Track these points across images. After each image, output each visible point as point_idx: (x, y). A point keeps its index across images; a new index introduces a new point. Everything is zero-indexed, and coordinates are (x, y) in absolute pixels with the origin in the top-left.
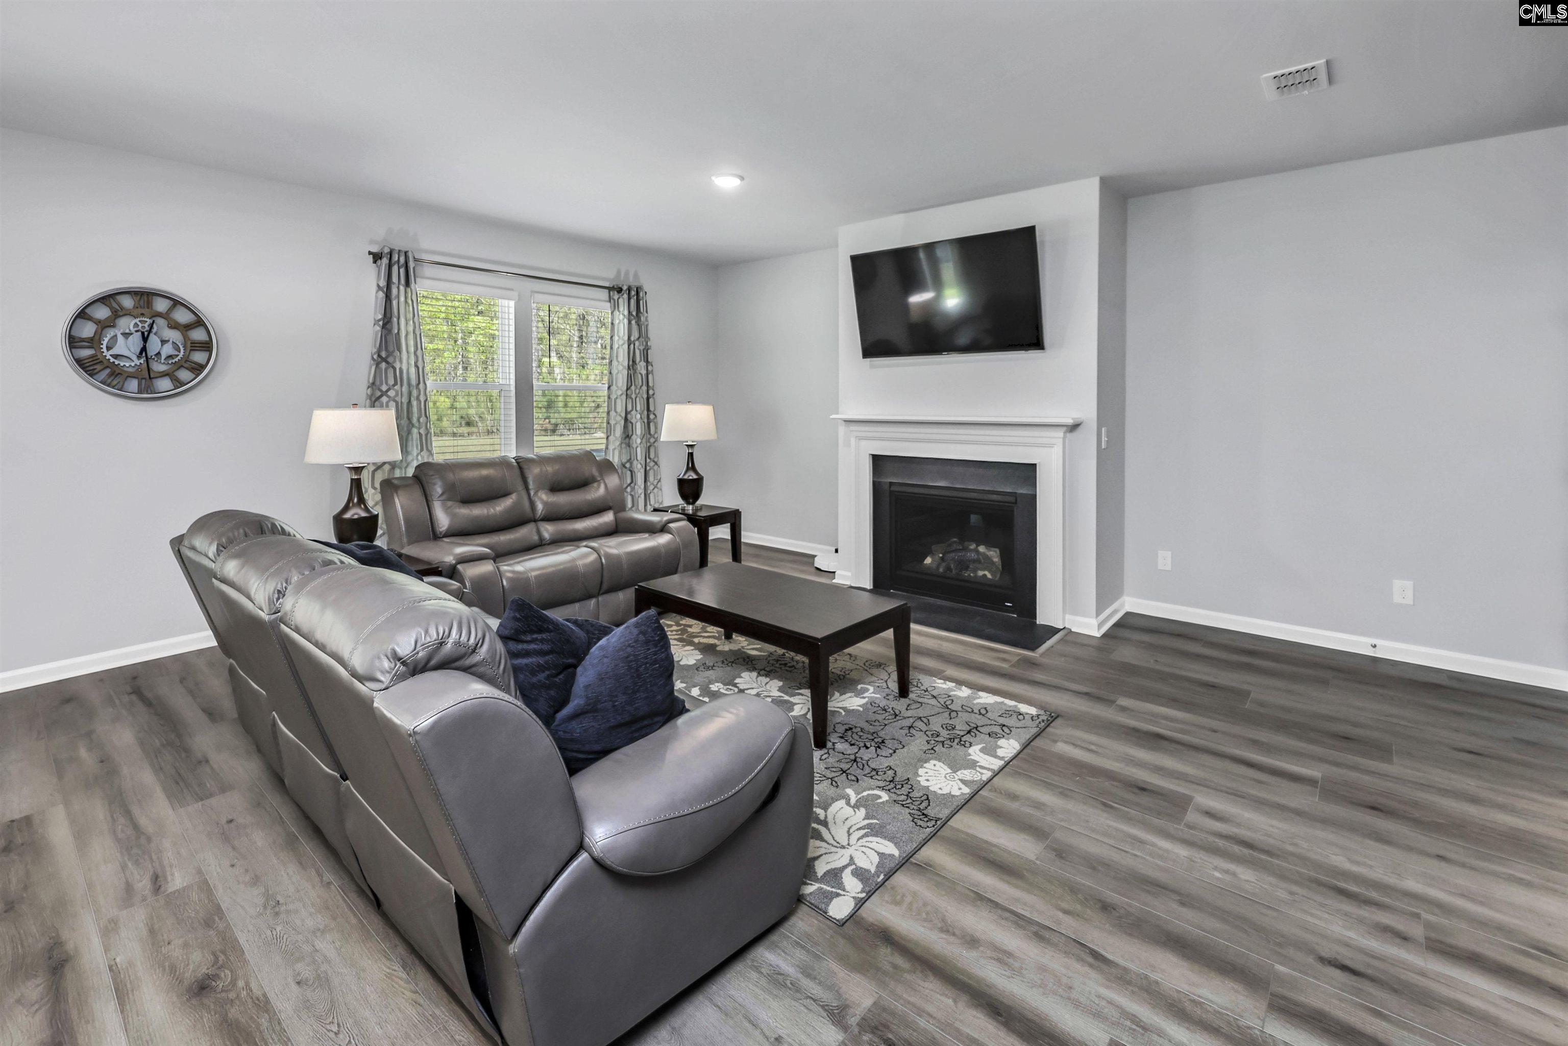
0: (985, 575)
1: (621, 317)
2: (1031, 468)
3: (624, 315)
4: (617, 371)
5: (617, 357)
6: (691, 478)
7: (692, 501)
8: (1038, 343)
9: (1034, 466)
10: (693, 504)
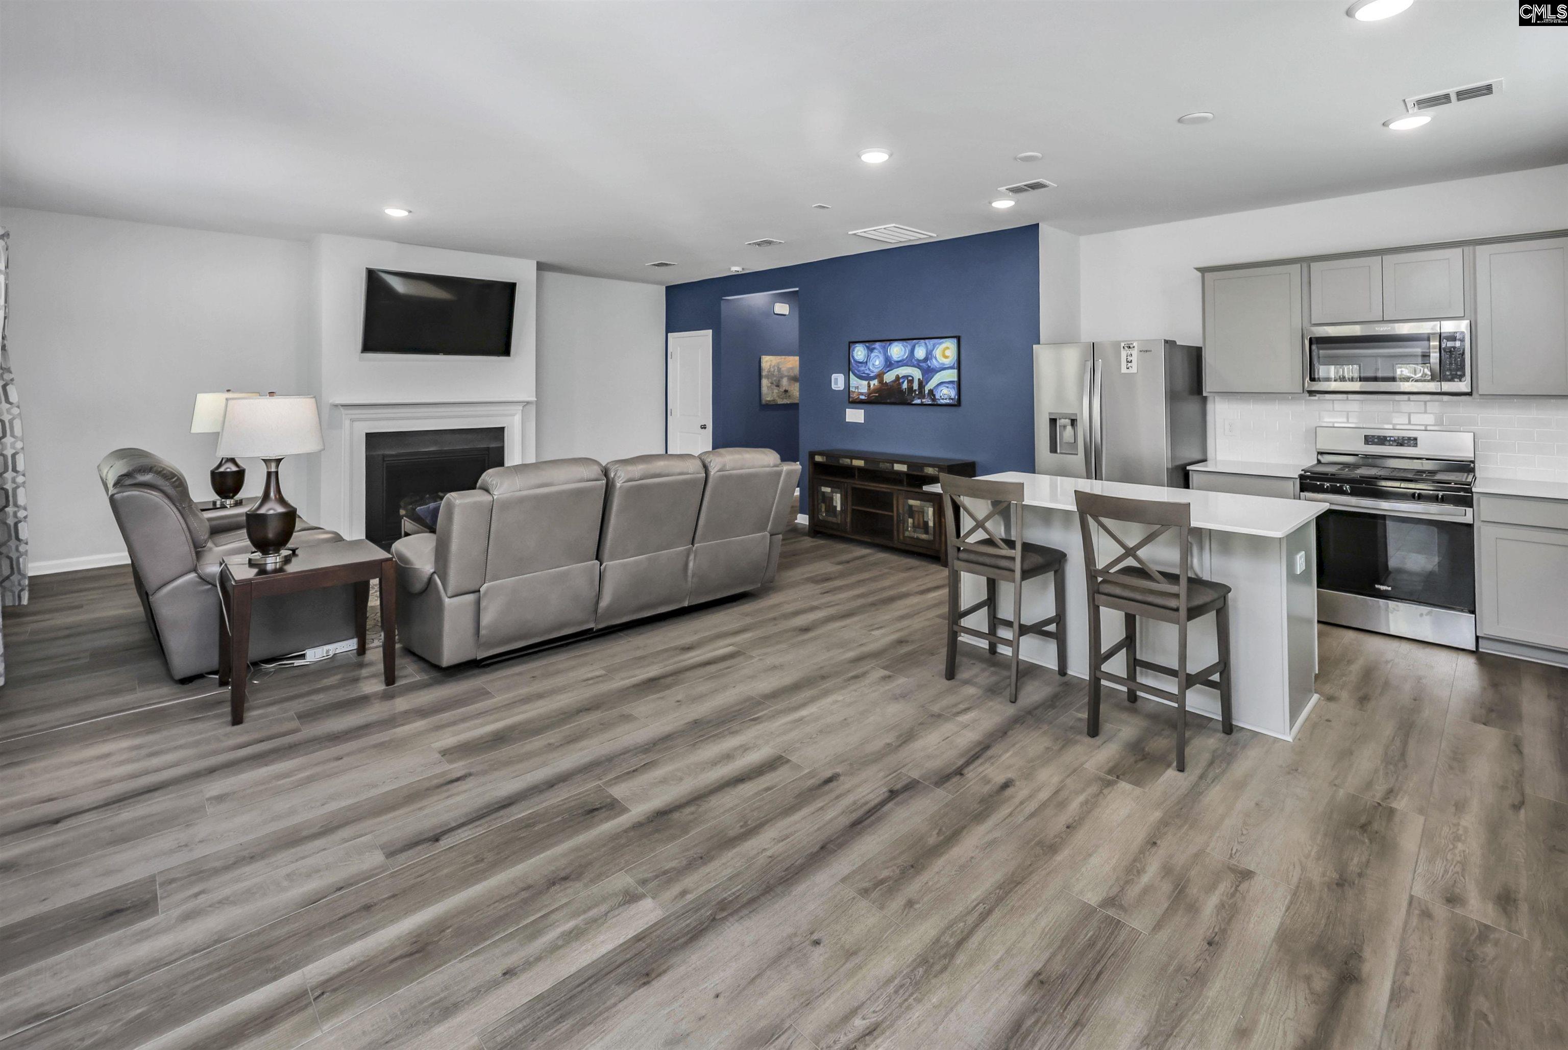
2: (501, 430)
6: (228, 470)
7: (231, 495)
8: (506, 351)
9: (502, 429)
10: (232, 498)
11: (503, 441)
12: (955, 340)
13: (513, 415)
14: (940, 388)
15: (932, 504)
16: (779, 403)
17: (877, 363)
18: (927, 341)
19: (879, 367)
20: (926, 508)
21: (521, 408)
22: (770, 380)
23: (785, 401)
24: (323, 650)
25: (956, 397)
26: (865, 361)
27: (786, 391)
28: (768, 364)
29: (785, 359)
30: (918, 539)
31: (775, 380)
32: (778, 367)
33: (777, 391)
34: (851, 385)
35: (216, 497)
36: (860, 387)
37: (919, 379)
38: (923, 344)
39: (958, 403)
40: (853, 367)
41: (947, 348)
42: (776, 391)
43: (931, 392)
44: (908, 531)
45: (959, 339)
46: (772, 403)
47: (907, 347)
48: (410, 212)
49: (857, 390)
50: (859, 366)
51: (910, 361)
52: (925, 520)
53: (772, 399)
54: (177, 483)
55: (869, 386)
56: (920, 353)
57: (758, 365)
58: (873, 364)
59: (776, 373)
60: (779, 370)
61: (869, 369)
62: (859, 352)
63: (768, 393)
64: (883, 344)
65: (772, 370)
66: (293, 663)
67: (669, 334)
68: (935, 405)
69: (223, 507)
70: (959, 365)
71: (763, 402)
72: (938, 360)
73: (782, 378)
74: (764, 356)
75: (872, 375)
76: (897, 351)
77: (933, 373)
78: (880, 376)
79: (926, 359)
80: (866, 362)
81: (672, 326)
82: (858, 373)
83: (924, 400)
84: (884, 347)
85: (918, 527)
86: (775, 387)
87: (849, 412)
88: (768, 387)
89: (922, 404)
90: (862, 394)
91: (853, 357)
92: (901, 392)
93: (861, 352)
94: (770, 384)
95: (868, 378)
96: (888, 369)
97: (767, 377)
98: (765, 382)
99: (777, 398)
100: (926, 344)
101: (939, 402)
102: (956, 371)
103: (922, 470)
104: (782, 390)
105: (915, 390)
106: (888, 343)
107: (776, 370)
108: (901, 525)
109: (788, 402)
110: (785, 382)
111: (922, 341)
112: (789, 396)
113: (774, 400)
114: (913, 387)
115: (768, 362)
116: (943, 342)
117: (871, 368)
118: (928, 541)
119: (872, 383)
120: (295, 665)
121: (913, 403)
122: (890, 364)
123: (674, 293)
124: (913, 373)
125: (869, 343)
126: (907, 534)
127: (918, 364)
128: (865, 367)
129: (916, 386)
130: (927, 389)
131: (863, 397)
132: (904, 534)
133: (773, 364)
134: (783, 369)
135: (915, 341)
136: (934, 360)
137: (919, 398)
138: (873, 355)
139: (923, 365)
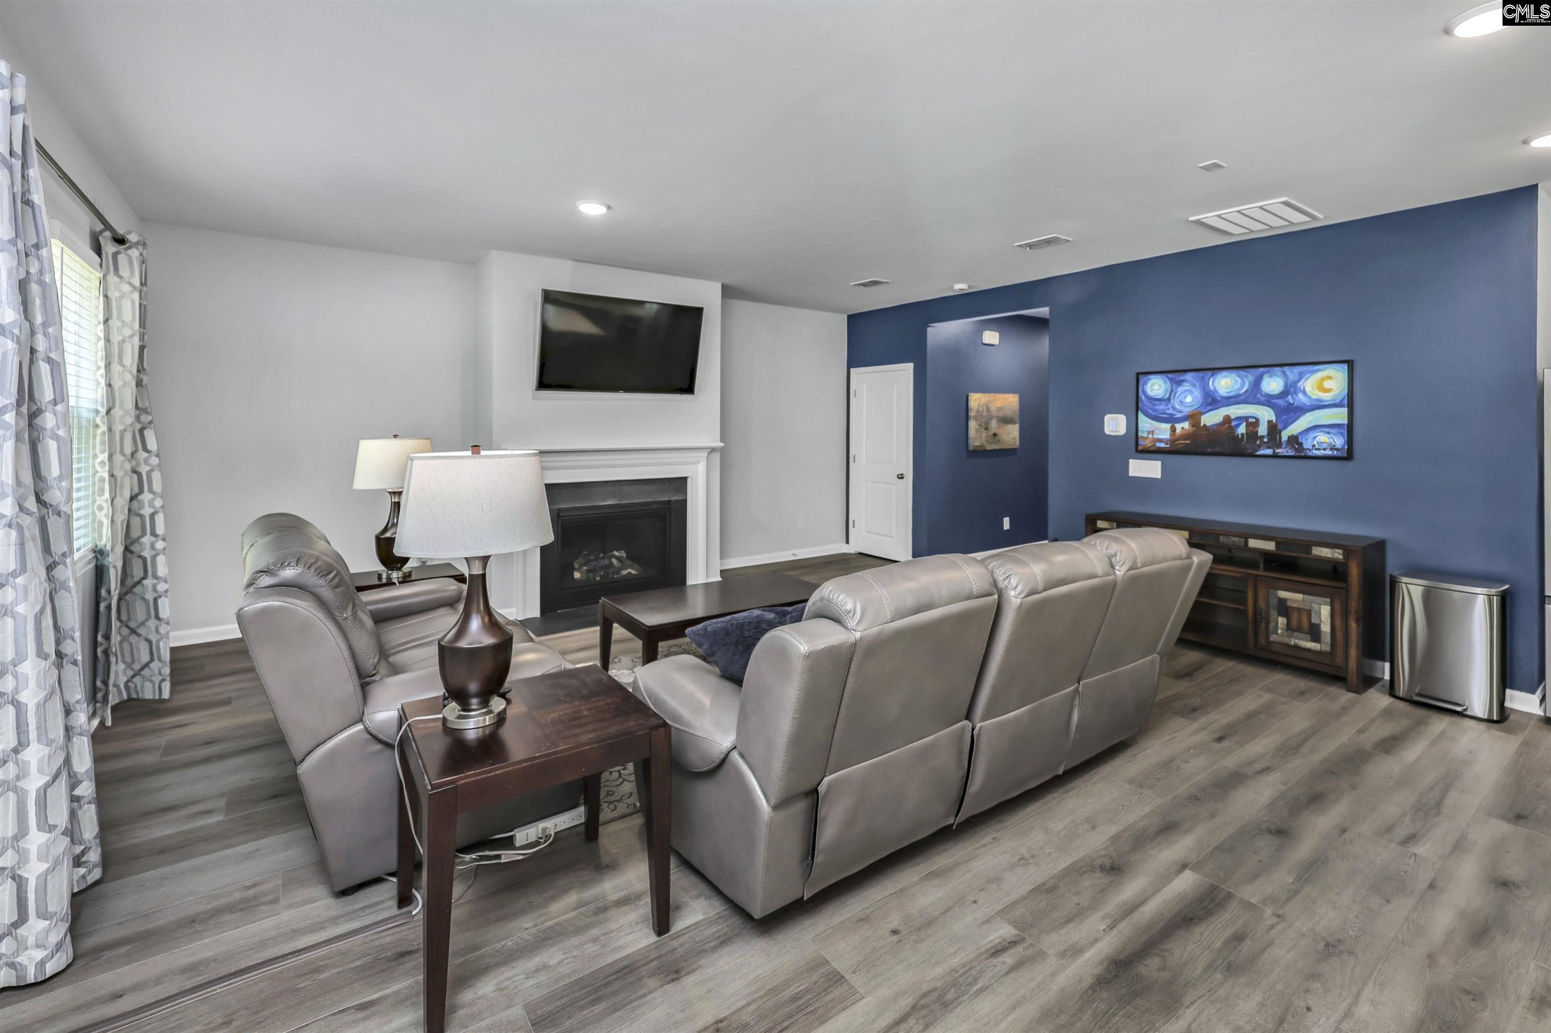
0: (630, 573)
1: (126, 288)
3: (134, 287)
4: (121, 383)
5: (120, 357)
7: (399, 565)
8: (689, 389)
9: (685, 479)
10: (399, 569)
11: (685, 492)
12: (1345, 366)
13: (698, 463)
14: (1312, 435)
15: (1328, 600)
16: (987, 449)
17: (1189, 399)
18: (1286, 369)
19: (1193, 405)
20: (1315, 606)
21: (706, 454)
22: (979, 422)
23: (994, 447)
24: (538, 828)
25: (1346, 447)
26: (1167, 396)
27: (995, 435)
28: (977, 403)
29: (994, 396)
30: (1297, 647)
31: (984, 422)
32: (987, 407)
33: (986, 435)
34: (1140, 429)
35: (380, 568)
36: (1156, 432)
37: (1270, 422)
38: (1279, 373)
39: (1349, 456)
40: (1144, 405)
41: (1330, 378)
42: (984, 435)
43: (1294, 440)
44: (1277, 634)
45: (1350, 364)
46: (980, 449)
47: (1246, 377)
48: (609, 208)
49: (1150, 436)
50: (1155, 405)
51: (1253, 396)
52: (1313, 621)
53: (980, 444)
54: (336, 581)
55: (1173, 430)
56: (1273, 384)
57: (964, 404)
58: (1181, 402)
59: (985, 413)
60: (988, 410)
61: (1174, 408)
62: (1156, 387)
63: (976, 437)
64: (1200, 374)
65: (981, 409)
66: (498, 857)
67: (851, 369)
68: (1302, 456)
69: (390, 583)
70: (1350, 402)
71: (971, 448)
72: (1309, 393)
73: (991, 419)
74: (972, 394)
75: (1179, 415)
76: (1225, 384)
77: (1298, 414)
78: (1194, 417)
79: (1284, 394)
80: (1169, 399)
81: (856, 359)
82: (1153, 413)
83: (1278, 451)
84: (1203, 378)
85: (1299, 629)
86: (984, 430)
87: (1133, 463)
88: (976, 430)
89: (1275, 456)
90: (1160, 441)
91: (1144, 392)
92: (1235, 439)
93: (1160, 386)
94: (978, 427)
95: (1172, 420)
96: (1209, 408)
97: (976, 418)
98: (973, 424)
99: (985, 443)
100: (1284, 372)
101: (1310, 454)
102: (1346, 410)
103: (1308, 550)
104: (991, 433)
105: (1262, 437)
106: (1210, 373)
107: (985, 410)
108: (1263, 625)
109: (997, 448)
110: (994, 424)
111: (1277, 370)
112: (998, 441)
113: (982, 446)
114: (1257, 432)
115: (976, 400)
116: (1319, 370)
117: (1177, 406)
118: (1320, 653)
119: (1179, 427)
120: (503, 861)
121: (1258, 453)
122: (1212, 401)
123: (855, 321)
124: (1259, 413)
125: (1174, 374)
126: (1273, 638)
127: (1269, 401)
128: (1167, 405)
129: (1263, 430)
130: (1285, 435)
131: (1162, 445)
132: (1267, 638)
133: (982, 403)
134: (992, 409)
135: (1261, 369)
136: (1301, 395)
137: (1269, 448)
138: (1180, 389)
139: (1280, 402)
